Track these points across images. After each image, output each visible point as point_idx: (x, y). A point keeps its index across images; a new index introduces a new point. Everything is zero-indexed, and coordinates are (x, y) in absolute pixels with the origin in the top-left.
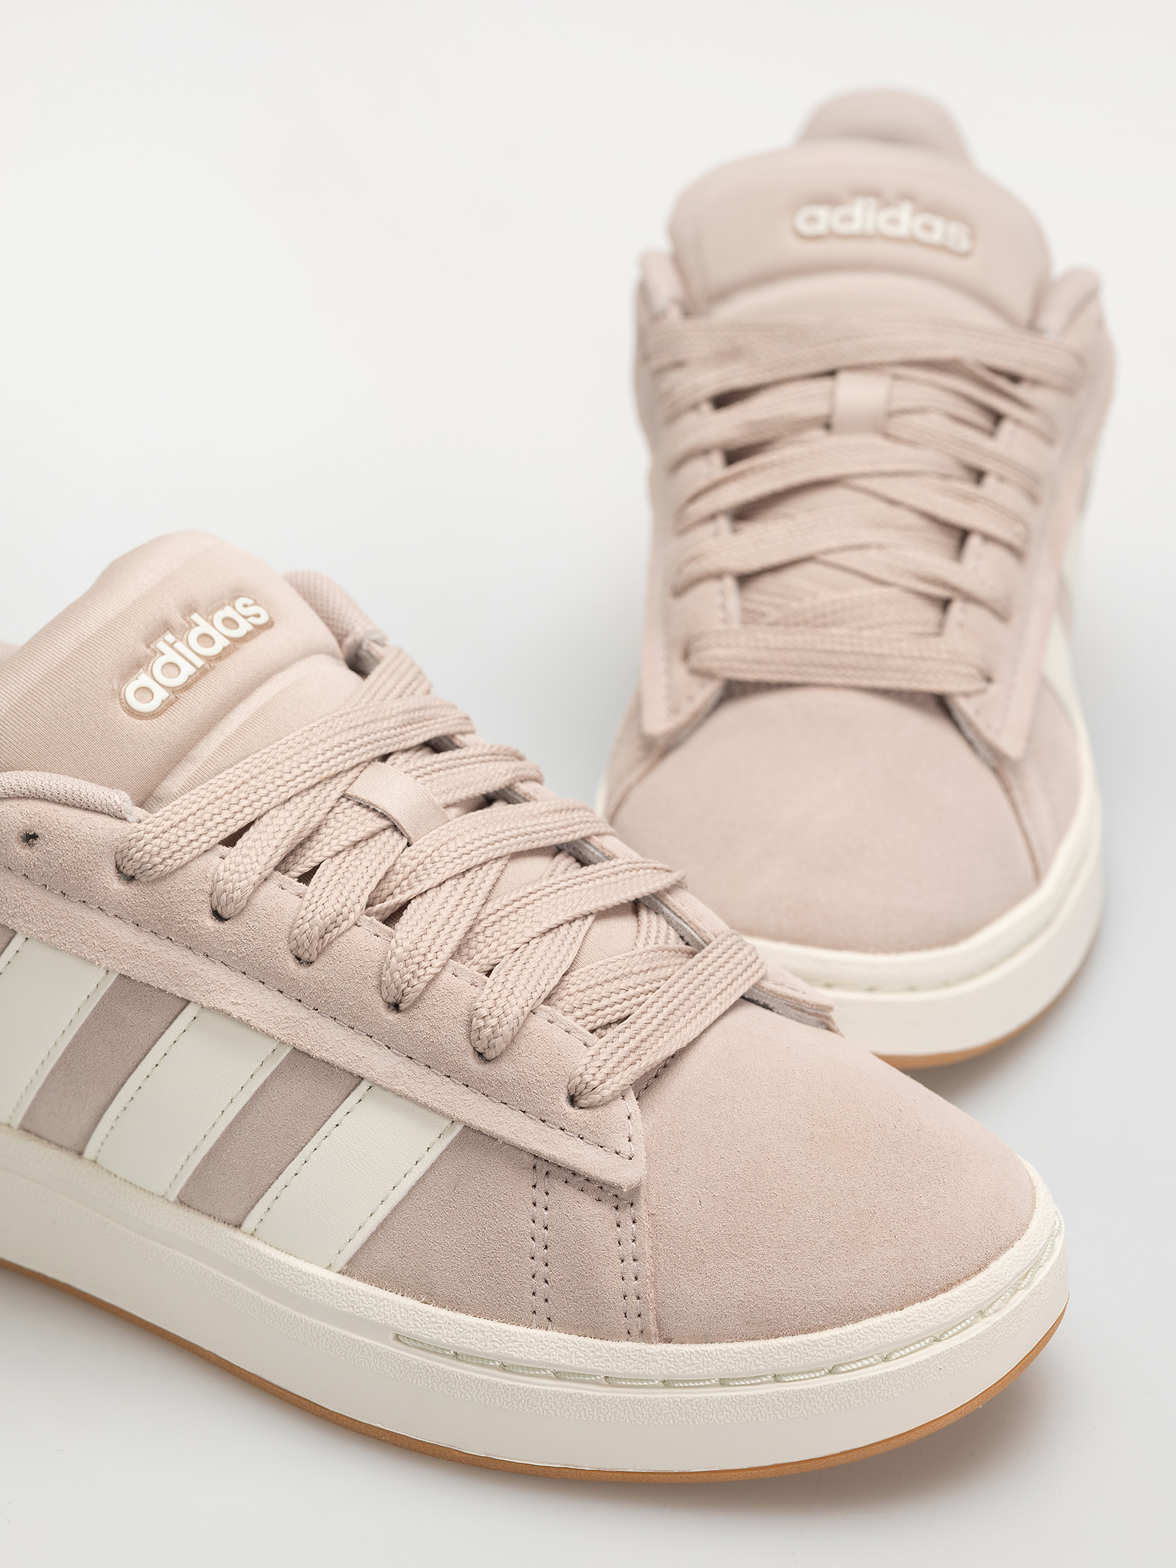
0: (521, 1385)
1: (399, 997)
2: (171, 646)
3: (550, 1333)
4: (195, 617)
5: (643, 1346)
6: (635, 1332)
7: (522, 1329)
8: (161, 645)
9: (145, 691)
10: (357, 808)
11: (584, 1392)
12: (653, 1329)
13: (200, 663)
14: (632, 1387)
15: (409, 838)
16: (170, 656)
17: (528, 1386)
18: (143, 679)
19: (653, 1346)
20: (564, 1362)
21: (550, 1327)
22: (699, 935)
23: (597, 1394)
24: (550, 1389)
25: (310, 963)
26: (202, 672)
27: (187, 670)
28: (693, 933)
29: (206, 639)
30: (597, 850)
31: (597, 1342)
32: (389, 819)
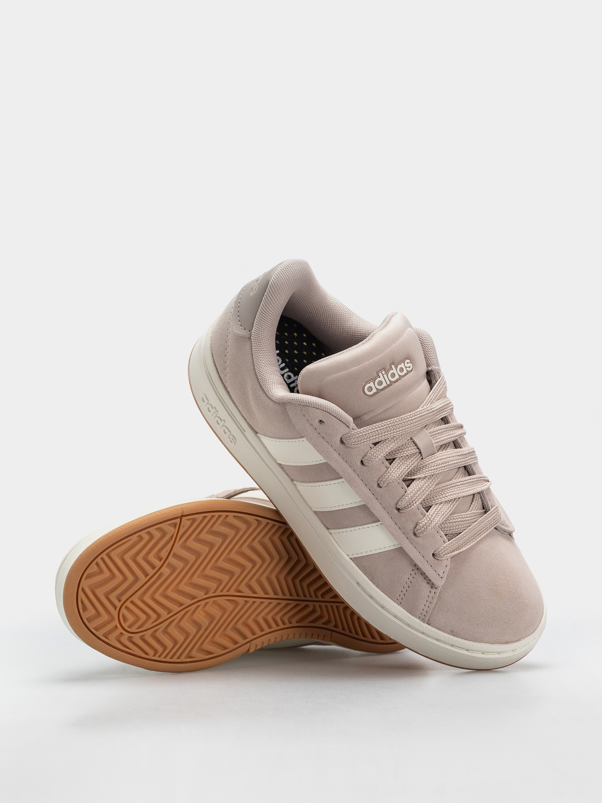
0: (385, 614)
1: (401, 509)
2: (383, 375)
3: (399, 606)
4: (393, 366)
5: (422, 623)
6: (421, 618)
7: (392, 602)
8: (380, 374)
9: (370, 389)
10: (412, 443)
11: (401, 624)
12: (427, 620)
13: (388, 383)
14: (414, 629)
15: (423, 457)
16: (381, 379)
17: (387, 615)
18: (371, 384)
19: (425, 624)
20: (399, 616)
21: (400, 605)
22: (487, 506)
23: (404, 627)
24: (392, 619)
25: (381, 487)
26: (388, 386)
27: (384, 385)
28: (486, 505)
29: (393, 375)
30: (471, 469)
31: (410, 615)
32: (419, 450)
